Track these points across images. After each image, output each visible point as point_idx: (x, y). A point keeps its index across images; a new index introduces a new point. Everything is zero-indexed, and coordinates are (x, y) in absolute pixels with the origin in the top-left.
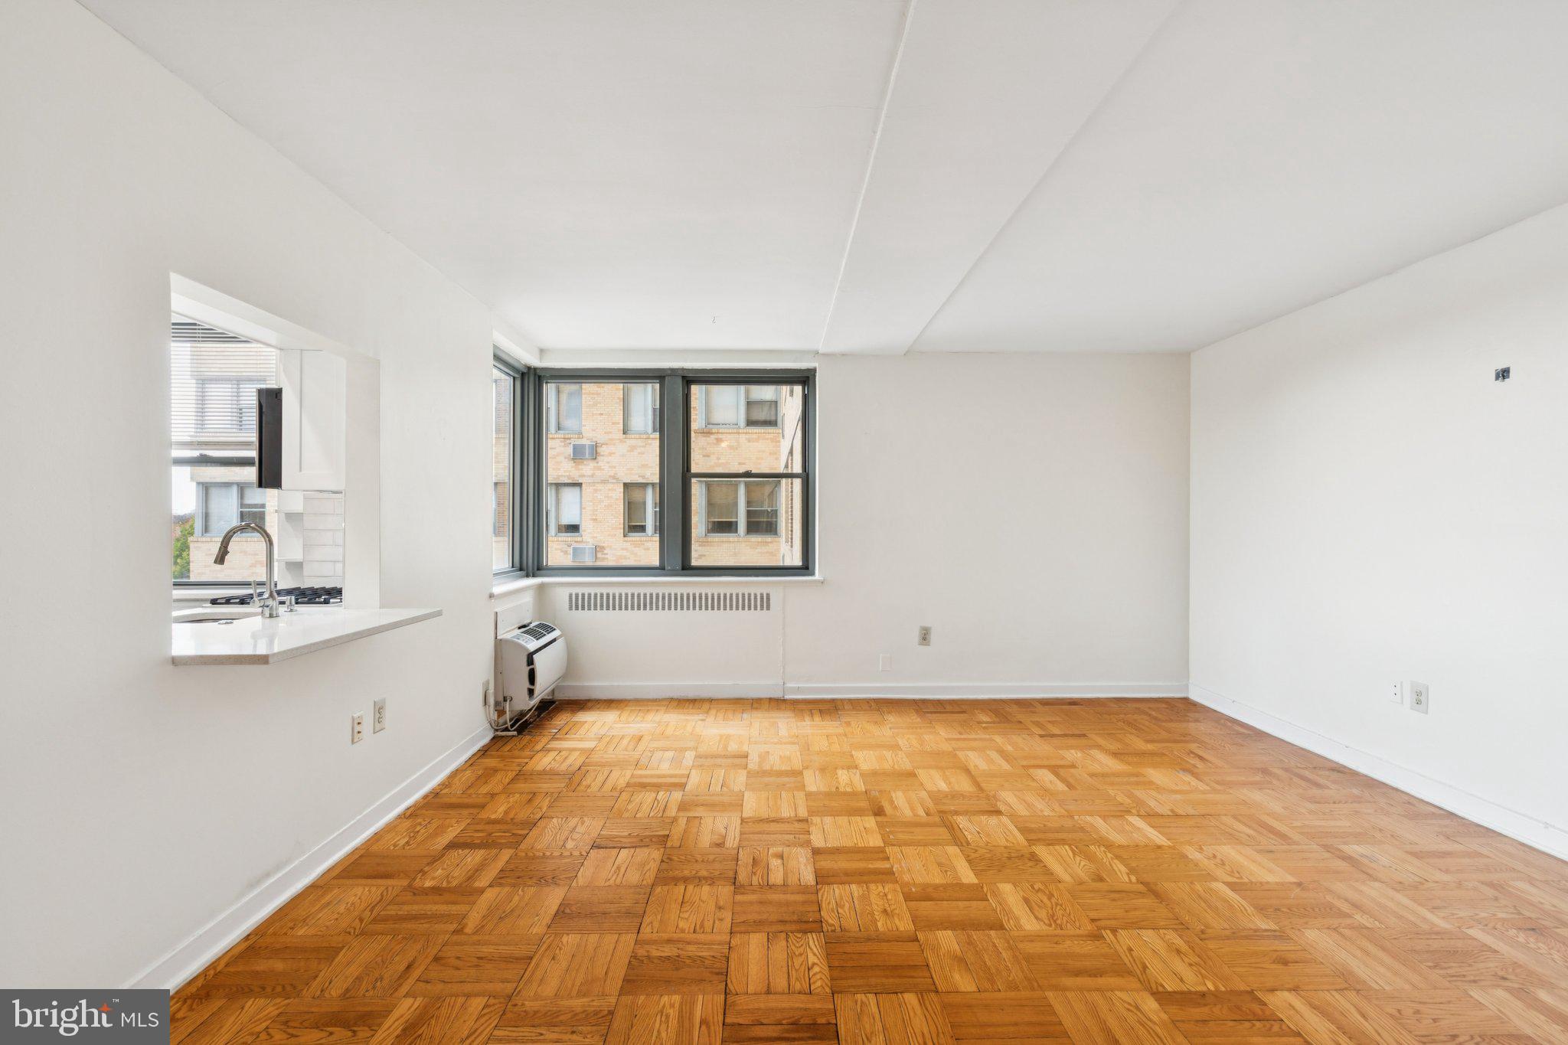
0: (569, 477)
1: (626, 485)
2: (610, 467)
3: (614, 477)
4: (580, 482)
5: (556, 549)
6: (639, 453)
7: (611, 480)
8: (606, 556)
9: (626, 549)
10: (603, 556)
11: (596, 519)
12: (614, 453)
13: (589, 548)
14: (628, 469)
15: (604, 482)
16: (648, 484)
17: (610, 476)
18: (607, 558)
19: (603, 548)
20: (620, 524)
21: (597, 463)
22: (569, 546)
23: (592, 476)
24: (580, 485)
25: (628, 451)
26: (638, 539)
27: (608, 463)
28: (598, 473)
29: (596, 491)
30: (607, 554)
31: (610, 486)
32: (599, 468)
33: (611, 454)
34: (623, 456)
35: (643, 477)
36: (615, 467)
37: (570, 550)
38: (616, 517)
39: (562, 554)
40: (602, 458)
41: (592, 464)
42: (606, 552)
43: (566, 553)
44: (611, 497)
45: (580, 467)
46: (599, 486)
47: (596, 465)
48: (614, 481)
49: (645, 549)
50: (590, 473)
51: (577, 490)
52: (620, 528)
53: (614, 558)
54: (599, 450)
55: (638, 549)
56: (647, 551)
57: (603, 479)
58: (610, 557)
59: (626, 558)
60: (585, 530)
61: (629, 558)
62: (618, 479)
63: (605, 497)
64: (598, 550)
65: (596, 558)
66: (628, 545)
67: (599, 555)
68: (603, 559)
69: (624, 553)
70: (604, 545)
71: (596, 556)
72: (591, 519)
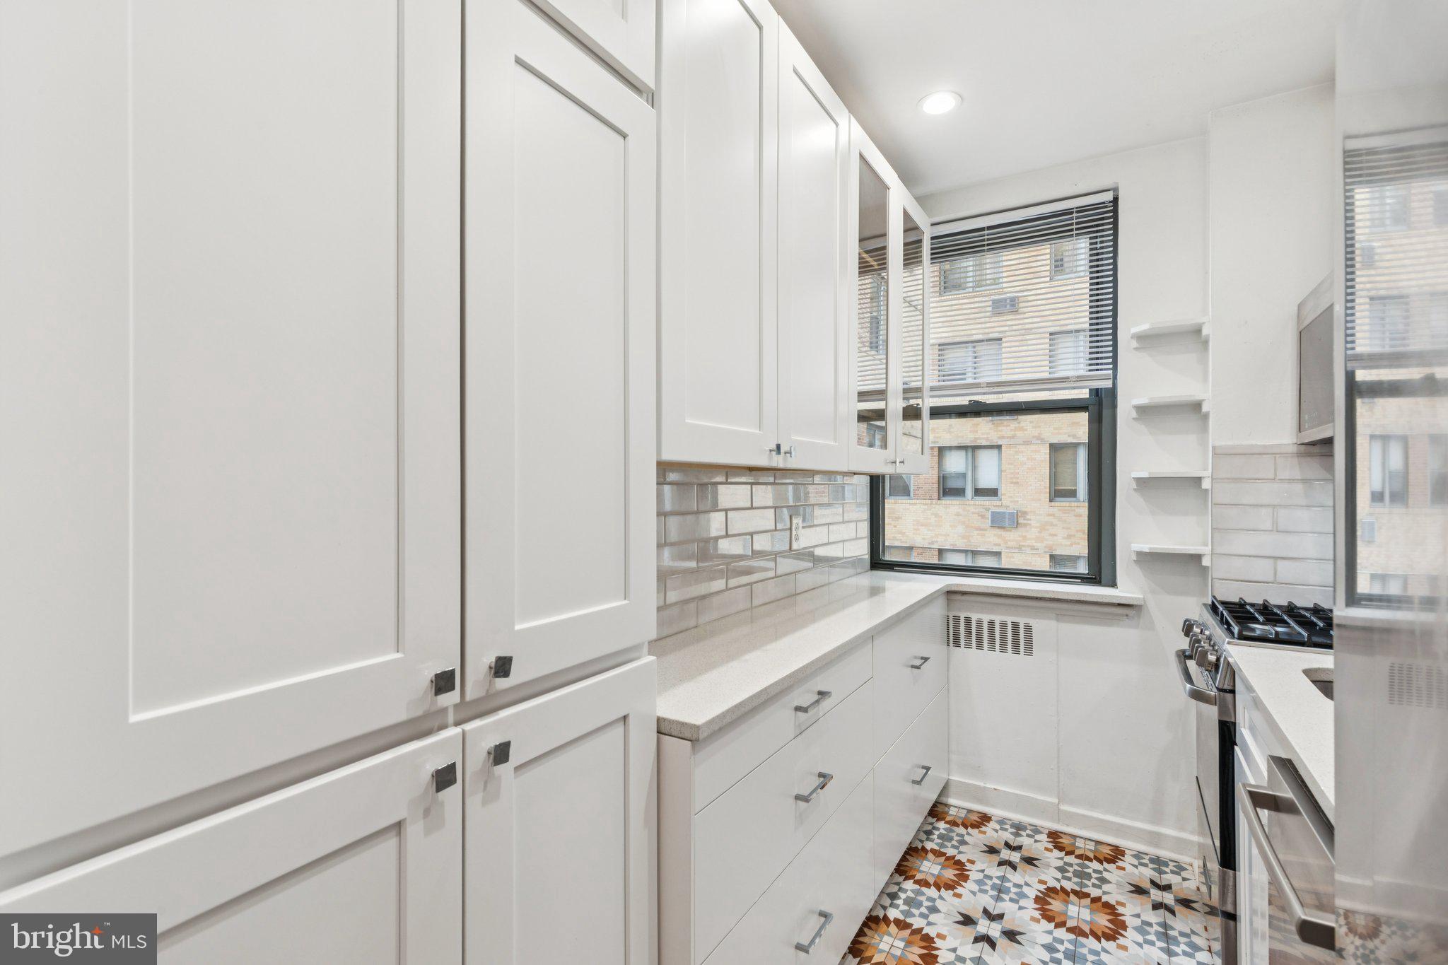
0: (987, 439)
1: (1051, 445)
3: (1038, 438)
4: (999, 443)
5: (973, 513)
7: (1035, 441)
8: (1029, 522)
9: (1053, 515)
10: (1025, 522)
11: (1018, 483)
13: (1010, 513)
14: (1055, 429)
15: (1027, 443)
16: (1080, 443)
17: (1034, 437)
18: (1030, 525)
19: (1025, 513)
20: (1045, 487)
21: (1019, 423)
22: (988, 510)
23: (1013, 437)
24: (999, 447)
26: (1067, 504)
28: (1019, 434)
29: (1017, 453)
30: (1030, 520)
31: (1033, 447)
32: (1021, 429)
35: (1074, 436)
36: (1040, 427)
37: (989, 515)
38: (1042, 482)
39: (980, 517)
41: (1014, 425)
42: (1028, 517)
43: (983, 517)
44: (1035, 459)
45: (1000, 428)
46: (1022, 448)
47: (1017, 425)
48: (1039, 442)
49: (1076, 516)
50: (1010, 434)
51: (995, 452)
52: (1046, 493)
53: (1038, 525)
55: (1067, 515)
56: (1078, 518)
57: (1025, 440)
58: (1033, 523)
59: (1052, 525)
60: (1005, 494)
61: (1056, 525)
62: (1042, 440)
63: (1028, 459)
64: (1019, 514)
65: (1017, 524)
66: (1055, 510)
67: (1021, 521)
68: (1025, 525)
69: (1051, 519)
70: (1026, 510)
71: (1017, 522)
72: (1012, 483)
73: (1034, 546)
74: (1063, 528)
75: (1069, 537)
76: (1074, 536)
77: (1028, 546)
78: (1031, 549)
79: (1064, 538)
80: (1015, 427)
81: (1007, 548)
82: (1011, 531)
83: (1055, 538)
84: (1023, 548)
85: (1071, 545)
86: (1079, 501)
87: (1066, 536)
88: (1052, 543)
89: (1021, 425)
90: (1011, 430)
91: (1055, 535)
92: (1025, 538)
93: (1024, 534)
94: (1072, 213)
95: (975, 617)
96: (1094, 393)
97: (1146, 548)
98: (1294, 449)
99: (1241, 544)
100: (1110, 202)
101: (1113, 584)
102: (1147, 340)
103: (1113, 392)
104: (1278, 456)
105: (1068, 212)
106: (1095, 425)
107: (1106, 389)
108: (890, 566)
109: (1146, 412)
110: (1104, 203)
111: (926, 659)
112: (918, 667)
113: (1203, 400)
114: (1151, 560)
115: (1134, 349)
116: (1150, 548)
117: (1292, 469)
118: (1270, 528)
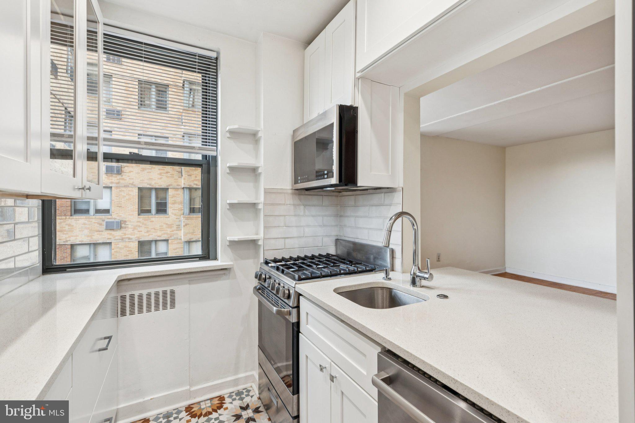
1: (139, 188)
2: (130, 179)
3: (132, 184)
4: (110, 186)
5: (94, 223)
6: (148, 172)
7: (130, 186)
8: (128, 226)
9: (140, 222)
10: (125, 226)
11: (121, 206)
12: (133, 172)
13: (116, 222)
14: (140, 180)
15: (125, 186)
16: (152, 188)
17: (130, 184)
18: (128, 227)
19: (125, 221)
20: (136, 209)
21: (122, 176)
22: (104, 221)
23: (118, 183)
24: (111, 188)
25: (141, 171)
26: (147, 216)
27: (128, 176)
28: (121, 181)
29: (121, 191)
30: (128, 225)
31: (130, 189)
32: (123, 179)
33: (130, 172)
34: (138, 173)
35: (150, 185)
36: (133, 179)
37: (105, 224)
38: (134, 206)
39: (99, 225)
40: (125, 174)
41: (119, 177)
42: (127, 223)
43: (101, 224)
44: (130, 195)
45: (111, 178)
46: (124, 189)
48: (133, 186)
49: (151, 222)
50: (116, 182)
52: (136, 211)
53: (132, 227)
54: (123, 169)
55: (146, 221)
56: (152, 222)
57: (126, 185)
58: (129, 226)
59: (139, 226)
60: (114, 212)
61: (141, 227)
62: (135, 185)
63: (127, 194)
64: (122, 222)
65: (121, 227)
66: (141, 220)
67: (123, 225)
68: (125, 228)
69: (139, 224)
70: (125, 220)
71: (121, 226)
72: (118, 206)
73: (130, 238)
74: (145, 228)
75: (148, 232)
76: (150, 231)
77: (127, 238)
78: (129, 239)
79: (145, 232)
80: (120, 178)
81: (115, 240)
82: (117, 231)
83: (141, 232)
84: (124, 239)
85: (149, 235)
86: (152, 215)
87: (146, 231)
88: (139, 235)
89: (123, 177)
90: (118, 179)
91: (141, 231)
92: (125, 234)
93: (125, 232)
94: (196, 56)
95: (136, 293)
96: (204, 157)
97: (236, 238)
98: (290, 191)
99: (274, 233)
100: (214, 58)
101: (216, 258)
102: (235, 134)
103: (215, 158)
104: (286, 194)
105: (194, 55)
106: (206, 175)
107: (212, 156)
108: (62, 269)
109: (233, 170)
110: (212, 57)
111: (110, 338)
112: (106, 349)
113: (259, 167)
114: (234, 244)
115: (227, 137)
116: (239, 239)
117: (289, 200)
118: (283, 225)
